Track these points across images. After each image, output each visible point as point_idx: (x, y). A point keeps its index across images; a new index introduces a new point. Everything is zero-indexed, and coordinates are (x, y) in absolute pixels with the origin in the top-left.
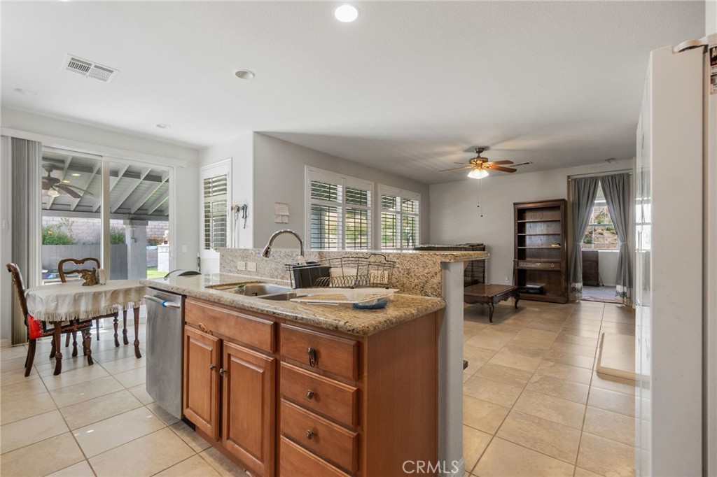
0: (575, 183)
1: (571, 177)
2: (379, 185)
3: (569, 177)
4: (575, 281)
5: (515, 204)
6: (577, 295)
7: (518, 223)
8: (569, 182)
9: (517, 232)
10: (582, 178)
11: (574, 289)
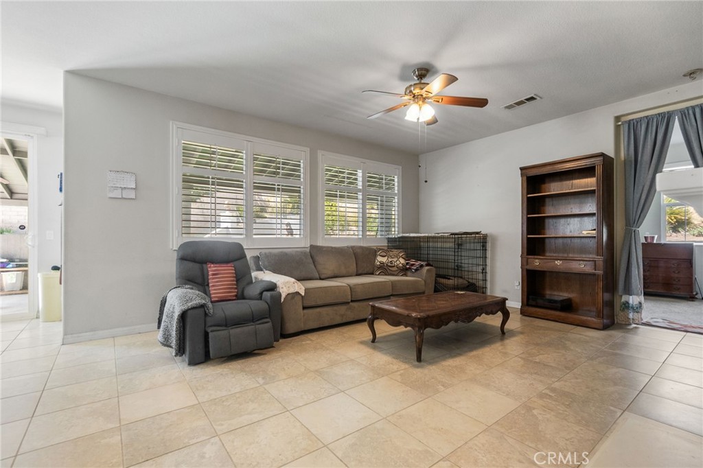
0: (628, 128)
1: (624, 119)
2: (320, 153)
3: (617, 119)
4: (628, 291)
5: (522, 169)
6: (631, 316)
7: (528, 198)
8: (617, 128)
9: (525, 213)
10: (641, 119)
11: (626, 306)
